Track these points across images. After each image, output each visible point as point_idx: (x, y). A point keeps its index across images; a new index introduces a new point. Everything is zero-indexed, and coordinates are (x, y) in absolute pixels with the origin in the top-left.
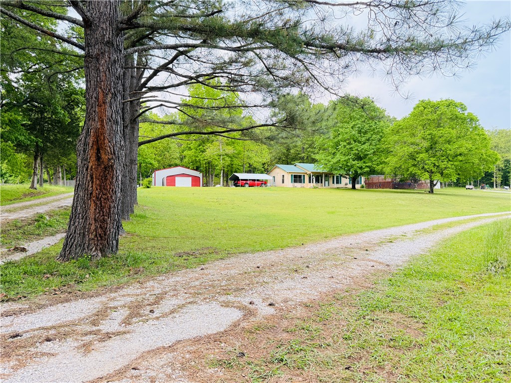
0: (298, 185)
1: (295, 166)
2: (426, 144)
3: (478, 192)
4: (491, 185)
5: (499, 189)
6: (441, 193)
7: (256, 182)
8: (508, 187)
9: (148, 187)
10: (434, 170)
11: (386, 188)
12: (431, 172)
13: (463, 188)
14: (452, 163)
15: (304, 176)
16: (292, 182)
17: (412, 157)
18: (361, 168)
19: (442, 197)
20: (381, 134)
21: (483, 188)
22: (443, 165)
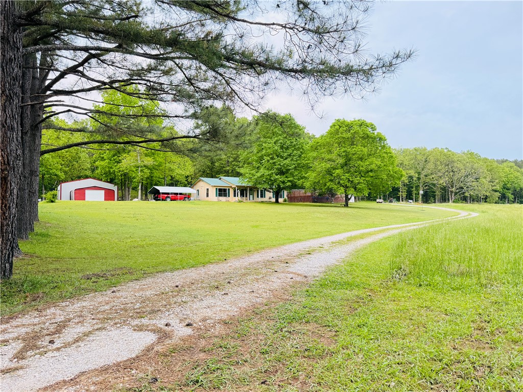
0: (223, 199)
1: (220, 179)
2: (341, 161)
3: (387, 205)
4: (398, 200)
5: (404, 202)
6: (355, 206)
8: (411, 201)
9: (52, 202)
10: (349, 185)
11: (307, 201)
12: (346, 187)
13: (374, 202)
14: (364, 178)
15: (229, 189)
16: (216, 196)
17: (329, 172)
18: (283, 182)
19: (356, 210)
20: (301, 150)
21: (391, 202)
22: (356, 181)
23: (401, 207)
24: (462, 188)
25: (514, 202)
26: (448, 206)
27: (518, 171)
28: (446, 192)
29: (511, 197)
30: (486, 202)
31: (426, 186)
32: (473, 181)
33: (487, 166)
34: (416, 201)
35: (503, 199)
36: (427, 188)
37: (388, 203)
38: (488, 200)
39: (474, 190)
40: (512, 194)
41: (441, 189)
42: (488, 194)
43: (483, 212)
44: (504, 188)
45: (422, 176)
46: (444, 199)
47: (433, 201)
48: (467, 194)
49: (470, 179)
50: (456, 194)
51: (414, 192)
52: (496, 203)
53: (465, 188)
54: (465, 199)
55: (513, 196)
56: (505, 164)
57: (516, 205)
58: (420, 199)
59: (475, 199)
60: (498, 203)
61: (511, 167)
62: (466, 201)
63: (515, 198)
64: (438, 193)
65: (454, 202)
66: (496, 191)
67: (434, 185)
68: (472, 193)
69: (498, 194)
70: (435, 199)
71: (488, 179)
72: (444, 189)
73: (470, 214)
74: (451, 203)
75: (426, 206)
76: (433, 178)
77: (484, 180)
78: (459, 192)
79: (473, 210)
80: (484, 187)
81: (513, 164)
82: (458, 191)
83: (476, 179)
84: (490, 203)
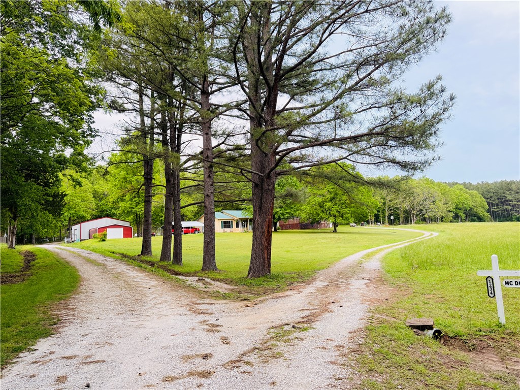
0: (228, 230)
1: (222, 213)
2: (329, 196)
4: (368, 222)
5: (373, 225)
7: (190, 229)
8: (379, 224)
9: (104, 240)
10: (337, 214)
11: (295, 228)
12: (335, 216)
13: (348, 226)
14: (349, 209)
15: (232, 221)
16: (222, 228)
17: (321, 205)
18: (283, 214)
19: (346, 235)
20: (295, 187)
21: (362, 225)
25: (466, 220)
26: (411, 227)
27: (467, 193)
28: (408, 214)
29: (463, 216)
30: (442, 221)
31: (391, 210)
32: (430, 204)
34: (383, 223)
35: (456, 218)
37: (359, 227)
38: (444, 219)
39: (432, 212)
40: (464, 213)
42: (444, 215)
44: (457, 208)
45: (387, 201)
46: (407, 221)
47: (398, 223)
48: (426, 216)
49: (428, 202)
50: (417, 215)
51: (381, 215)
53: (424, 210)
54: (424, 220)
57: (468, 224)
58: (387, 222)
59: (433, 220)
60: (453, 222)
61: (461, 189)
64: (401, 216)
65: (416, 223)
66: (450, 211)
67: (397, 208)
68: (430, 215)
72: (406, 212)
74: (413, 224)
76: (397, 203)
77: (439, 203)
78: (420, 214)
80: (440, 209)
83: (433, 202)
84: (446, 222)
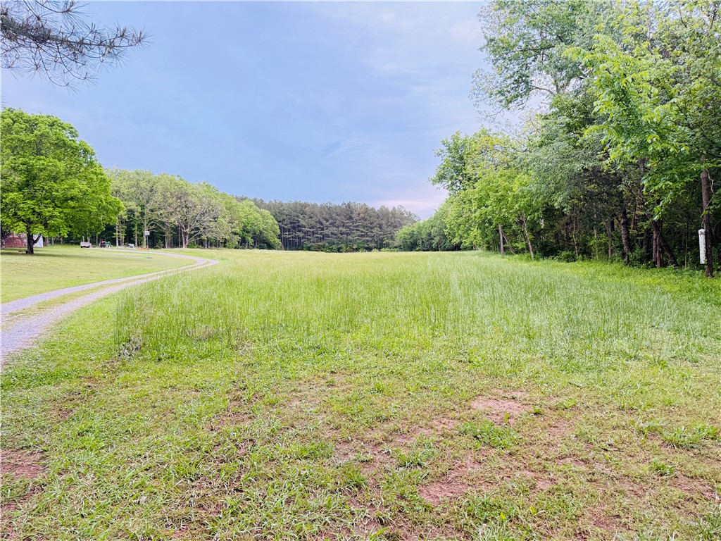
2: (18, 179)
3: (97, 251)
4: (113, 243)
5: (122, 247)
8: (132, 245)
10: (33, 218)
12: (29, 222)
13: (77, 246)
14: (61, 210)
21: (103, 246)
22: (47, 212)
23: (118, 254)
24: (197, 229)
25: (253, 247)
26: (181, 251)
27: (258, 212)
28: (178, 234)
29: (251, 241)
30: (225, 246)
31: (152, 225)
32: (210, 221)
33: (226, 203)
34: (138, 245)
35: (243, 243)
36: (153, 227)
37: (98, 248)
38: (227, 244)
39: (212, 232)
40: (252, 238)
41: (173, 229)
42: (227, 237)
43: (222, 259)
44: (244, 230)
45: (147, 211)
46: (176, 243)
47: (162, 245)
48: (204, 237)
49: (207, 218)
50: (191, 236)
51: (137, 232)
52: (235, 248)
53: (202, 229)
54: (201, 243)
55: (252, 240)
56: (244, 202)
57: (256, 251)
58: (145, 243)
59: (213, 244)
60: (238, 248)
61: (251, 206)
62: (203, 245)
63: (255, 243)
64: (168, 235)
65: (188, 246)
66: (236, 234)
67: (163, 223)
68: (210, 236)
69: (237, 238)
70: (164, 243)
71: (227, 219)
72: (176, 229)
73: (208, 262)
74: (184, 248)
75: (152, 251)
76: (161, 214)
77: (223, 220)
78: (195, 234)
79: (211, 257)
80: (223, 228)
81: (252, 203)
82: (193, 232)
83: (214, 218)
84: (229, 248)
